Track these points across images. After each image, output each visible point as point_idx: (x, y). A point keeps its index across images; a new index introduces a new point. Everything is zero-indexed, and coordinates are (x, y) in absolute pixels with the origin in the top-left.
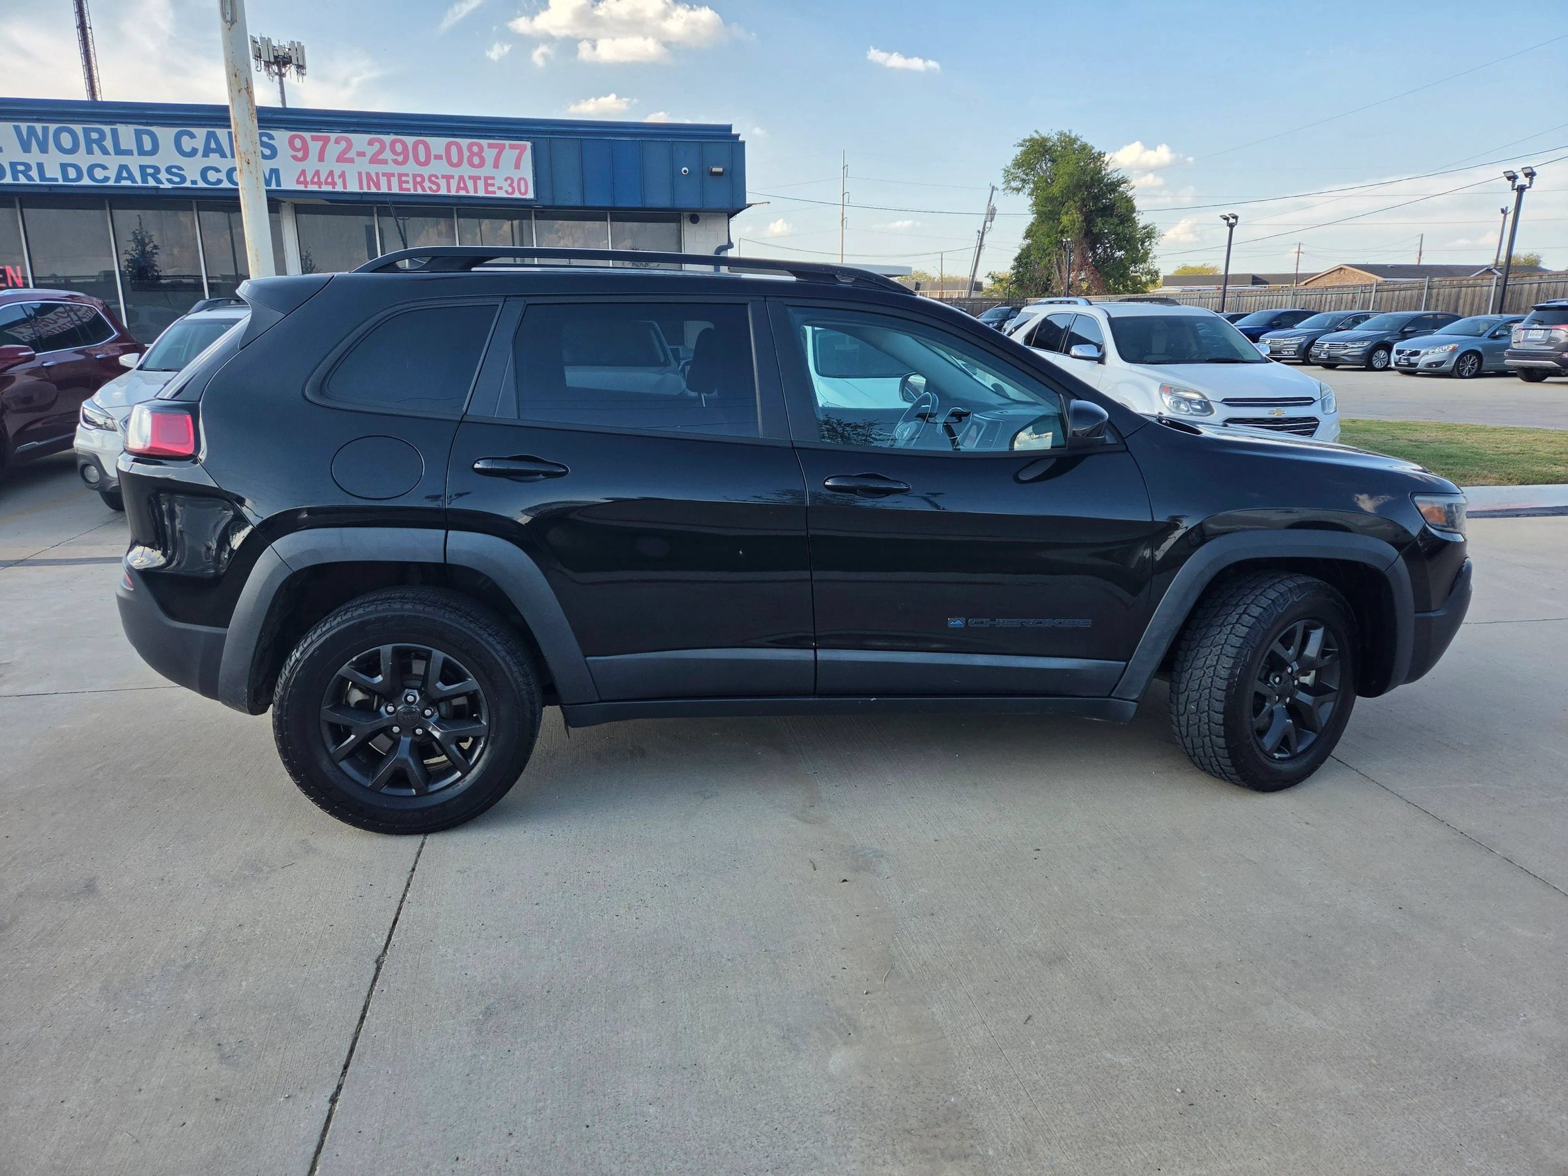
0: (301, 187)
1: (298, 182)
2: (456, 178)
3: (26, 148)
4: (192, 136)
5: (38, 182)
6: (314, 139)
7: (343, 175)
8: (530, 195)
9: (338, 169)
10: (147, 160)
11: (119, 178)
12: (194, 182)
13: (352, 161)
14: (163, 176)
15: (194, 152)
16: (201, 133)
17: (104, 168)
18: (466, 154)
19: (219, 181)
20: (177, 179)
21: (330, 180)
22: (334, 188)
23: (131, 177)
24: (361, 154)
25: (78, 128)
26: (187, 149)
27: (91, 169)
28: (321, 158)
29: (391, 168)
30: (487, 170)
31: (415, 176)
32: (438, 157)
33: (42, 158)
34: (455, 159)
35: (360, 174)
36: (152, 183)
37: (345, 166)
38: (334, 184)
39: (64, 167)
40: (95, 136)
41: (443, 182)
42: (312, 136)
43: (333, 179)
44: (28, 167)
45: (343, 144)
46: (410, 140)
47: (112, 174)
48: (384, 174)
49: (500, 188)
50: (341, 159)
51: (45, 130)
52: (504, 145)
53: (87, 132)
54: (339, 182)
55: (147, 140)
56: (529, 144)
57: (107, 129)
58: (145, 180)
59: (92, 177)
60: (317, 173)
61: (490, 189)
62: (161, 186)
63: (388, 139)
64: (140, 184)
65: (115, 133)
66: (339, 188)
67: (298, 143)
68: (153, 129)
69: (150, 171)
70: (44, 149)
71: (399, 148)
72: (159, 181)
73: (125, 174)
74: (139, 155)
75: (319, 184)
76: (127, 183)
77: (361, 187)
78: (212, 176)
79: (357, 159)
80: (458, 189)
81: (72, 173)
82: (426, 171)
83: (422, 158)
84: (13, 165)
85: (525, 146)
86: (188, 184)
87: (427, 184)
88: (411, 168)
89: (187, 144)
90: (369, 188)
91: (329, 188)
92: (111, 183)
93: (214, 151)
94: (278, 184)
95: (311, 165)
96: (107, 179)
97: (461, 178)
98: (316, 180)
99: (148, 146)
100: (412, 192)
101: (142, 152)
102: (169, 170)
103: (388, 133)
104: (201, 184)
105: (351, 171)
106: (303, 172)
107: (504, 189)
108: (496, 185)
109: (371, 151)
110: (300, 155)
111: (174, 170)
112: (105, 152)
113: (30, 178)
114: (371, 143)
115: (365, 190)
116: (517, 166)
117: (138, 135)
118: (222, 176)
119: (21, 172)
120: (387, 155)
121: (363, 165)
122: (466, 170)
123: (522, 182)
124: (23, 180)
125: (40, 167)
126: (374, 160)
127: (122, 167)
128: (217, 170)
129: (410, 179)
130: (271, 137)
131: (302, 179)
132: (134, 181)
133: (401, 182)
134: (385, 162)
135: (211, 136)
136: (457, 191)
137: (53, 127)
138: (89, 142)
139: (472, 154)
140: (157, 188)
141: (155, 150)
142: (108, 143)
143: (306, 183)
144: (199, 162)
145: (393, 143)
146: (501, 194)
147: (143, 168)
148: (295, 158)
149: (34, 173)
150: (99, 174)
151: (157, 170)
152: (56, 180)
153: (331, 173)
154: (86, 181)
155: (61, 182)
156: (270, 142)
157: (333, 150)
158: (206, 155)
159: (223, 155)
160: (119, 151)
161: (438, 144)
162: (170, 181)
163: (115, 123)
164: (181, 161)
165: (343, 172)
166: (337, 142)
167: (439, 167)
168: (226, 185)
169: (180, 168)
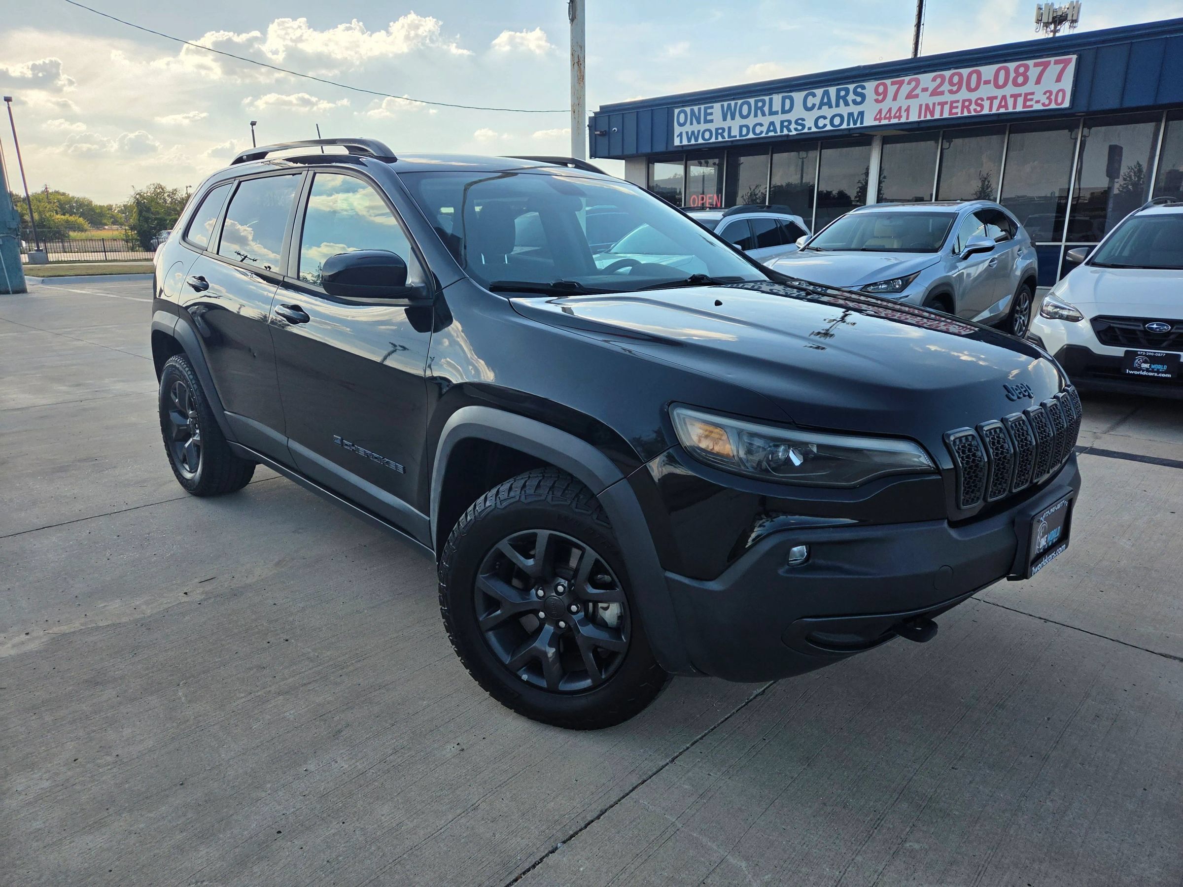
0: (877, 123)
1: (875, 119)
2: (999, 98)
3: (725, 118)
4: (814, 96)
6: (894, 83)
7: (907, 109)
8: (1066, 104)
9: (905, 104)
11: (768, 131)
12: (810, 128)
13: (917, 96)
14: (793, 126)
15: (813, 107)
16: (819, 92)
17: (762, 125)
18: (1013, 75)
19: (825, 126)
20: (800, 128)
21: (888, 116)
22: (898, 120)
24: (925, 90)
25: (753, 101)
26: (809, 105)
27: (754, 127)
28: (895, 99)
29: (948, 97)
31: (964, 101)
32: (987, 82)
33: (731, 123)
34: (1001, 82)
35: (921, 106)
36: (785, 132)
37: (910, 102)
38: (900, 117)
39: (741, 128)
40: (760, 104)
41: (986, 103)
42: (892, 82)
43: (900, 113)
45: (914, 84)
46: (965, 72)
47: (764, 129)
48: (940, 104)
49: (1038, 102)
50: (909, 96)
52: (1050, 62)
54: (904, 114)
55: (788, 102)
56: (1075, 57)
57: (767, 99)
58: (782, 131)
59: (754, 133)
60: (890, 110)
61: (1028, 103)
62: (791, 134)
63: (947, 73)
64: (780, 133)
65: (771, 101)
66: (902, 120)
67: (882, 89)
68: (792, 94)
69: (786, 124)
71: (955, 79)
72: (790, 130)
73: (772, 128)
74: (781, 114)
75: (890, 118)
76: (771, 134)
77: (919, 117)
78: (821, 123)
79: (921, 94)
80: (999, 107)
81: (744, 131)
83: (974, 86)
85: (1071, 58)
86: (806, 130)
87: (973, 107)
88: (964, 94)
89: (811, 101)
90: (926, 116)
92: (763, 135)
93: (825, 104)
94: (861, 123)
95: (888, 103)
96: (761, 133)
97: (1002, 97)
99: (786, 107)
100: (959, 115)
101: (784, 111)
102: (796, 123)
103: (949, 69)
104: (814, 129)
105: (914, 104)
106: (880, 111)
107: (1042, 102)
108: (1032, 100)
109: (932, 86)
110: (881, 98)
111: (800, 121)
112: (764, 114)
114: (934, 79)
116: (1058, 80)
117: (784, 100)
118: (827, 122)
120: (946, 87)
121: (925, 98)
122: (1009, 90)
123: (1061, 93)
126: (934, 93)
127: (772, 123)
128: (825, 118)
129: (960, 105)
130: (863, 88)
131: (878, 117)
132: (776, 132)
133: (952, 108)
134: (942, 93)
135: (825, 94)
136: (998, 110)
138: (757, 109)
139: (1018, 74)
140: (788, 136)
141: (791, 109)
143: (880, 119)
144: (815, 113)
145: (950, 76)
146: (1038, 107)
147: (782, 122)
148: (877, 101)
149: (726, 134)
150: (758, 129)
151: (790, 123)
152: (736, 137)
153: (900, 109)
154: (751, 136)
155: (738, 138)
156: (862, 91)
157: (905, 90)
158: (820, 108)
159: (830, 107)
160: (771, 113)
161: (988, 71)
162: (796, 129)
163: (771, 94)
164: (804, 114)
165: (909, 107)
166: (909, 83)
167: (986, 91)
168: (829, 128)
169: (803, 120)
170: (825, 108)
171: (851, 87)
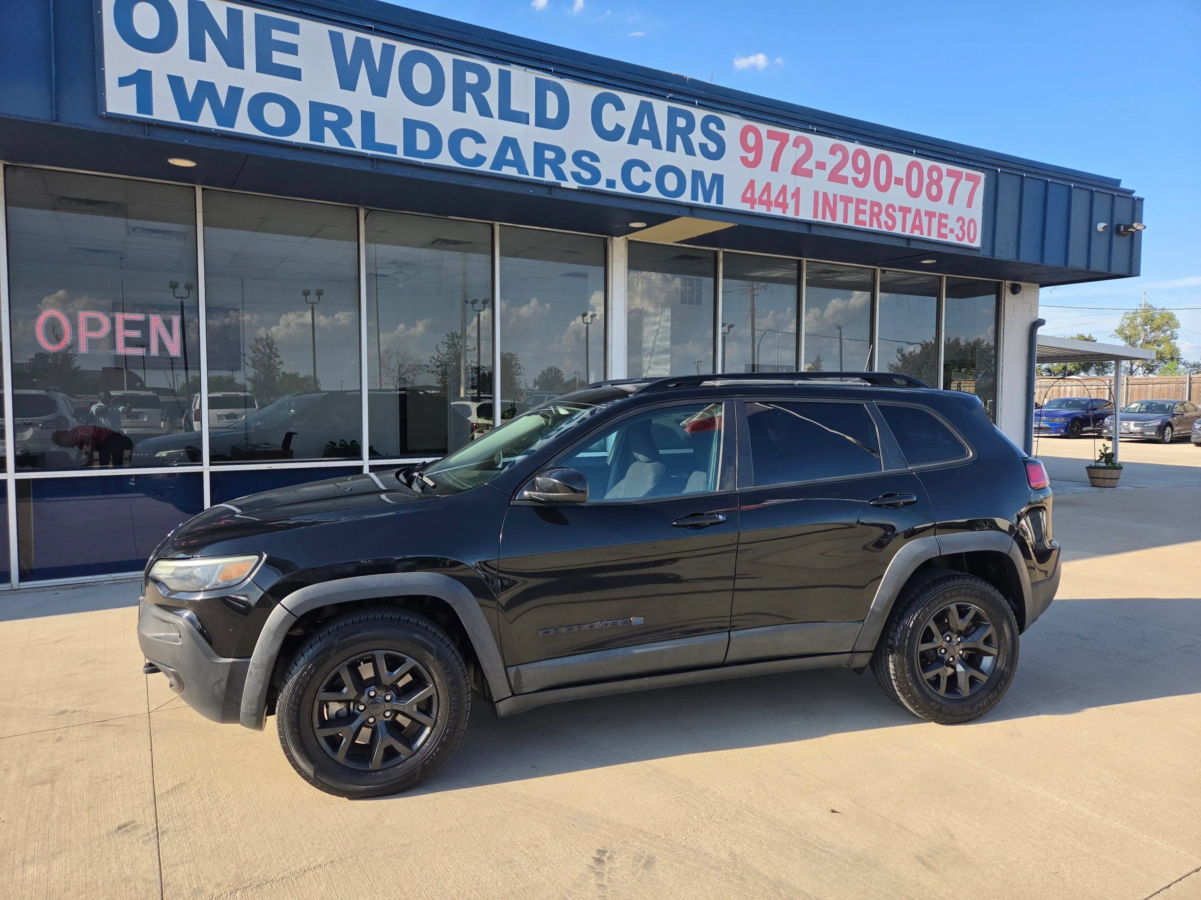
0: (746, 207)
1: (744, 199)
2: (913, 212)
3: (348, 82)
4: (620, 106)
5: (358, 148)
6: (771, 135)
7: (796, 194)
8: (977, 244)
9: (793, 182)
10: (548, 136)
11: (499, 161)
12: (611, 183)
13: (808, 174)
14: (568, 167)
15: (618, 132)
16: (632, 101)
17: (479, 139)
18: (926, 180)
19: (646, 186)
20: (586, 175)
21: (781, 200)
22: (784, 212)
23: (519, 163)
24: (821, 166)
25: (446, 59)
26: (609, 126)
27: (457, 136)
28: (775, 167)
29: (849, 189)
30: (941, 207)
31: (873, 204)
32: (899, 181)
33: (374, 104)
34: (914, 187)
35: (816, 193)
36: (549, 176)
37: (801, 181)
38: (784, 206)
39: (410, 127)
40: (472, 78)
41: (899, 216)
42: (769, 131)
43: (785, 198)
44: (345, 117)
45: (803, 148)
46: (874, 153)
47: (489, 151)
48: (843, 198)
49: (952, 231)
50: (797, 170)
51: (388, 51)
52: (961, 173)
53: (459, 69)
54: (791, 202)
55: (552, 99)
56: (982, 176)
57: (493, 69)
58: (539, 171)
59: (455, 152)
60: (768, 187)
61: (944, 231)
62: (564, 184)
63: (852, 147)
64: (531, 176)
65: (505, 79)
66: (790, 214)
67: (751, 140)
68: (566, 84)
69: (550, 155)
70: (379, 88)
71: (861, 163)
72: (560, 175)
73: (510, 156)
74: (536, 125)
75: (768, 204)
76: (509, 171)
77: (816, 215)
78: (638, 176)
79: (816, 172)
80: (914, 227)
81: (423, 141)
82: (884, 199)
83: (883, 181)
84: (317, 109)
85: (980, 177)
86: (601, 186)
87: (883, 218)
88: (870, 192)
89: (610, 117)
90: (824, 217)
91: (776, 212)
92: (485, 168)
93: (646, 135)
94: (720, 200)
95: (762, 174)
96: (480, 159)
97: (918, 212)
98: (765, 198)
99: (552, 112)
100: (867, 227)
101: (542, 121)
102: (577, 158)
103: (852, 141)
104: (621, 188)
105: (807, 189)
106: (752, 184)
107: (956, 232)
108: (949, 227)
109: (832, 161)
110: (751, 157)
111: (585, 159)
112: (484, 110)
113: (344, 139)
114: (833, 151)
115: (820, 219)
116: (969, 205)
117: (541, 89)
118: (651, 178)
119: (330, 124)
120: (848, 171)
121: (820, 181)
122: (923, 203)
123: (972, 224)
124: (330, 141)
125: (368, 119)
126: (835, 177)
127: (509, 143)
128: (646, 168)
129: (867, 208)
130: (721, 126)
131: (749, 195)
132: (522, 169)
133: (858, 211)
134: (844, 180)
135: (645, 110)
136: (912, 231)
137: (402, 49)
138: (460, 88)
139: (932, 182)
141: (560, 122)
142: (492, 96)
143: (752, 201)
144: (622, 150)
145: (857, 153)
146: (952, 239)
147: (539, 148)
148: (744, 160)
149: (354, 131)
150: (469, 148)
151: (560, 155)
152: (393, 149)
153: (784, 190)
154: (445, 159)
155: (400, 154)
156: (719, 132)
157: (791, 155)
158: (633, 141)
159: (657, 145)
160: (507, 114)
161: (900, 161)
162: (576, 176)
163: (507, 62)
164: (596, 144)
165: (798, 190)
166: (796, 144)
167: (897, 195)
168: (653, 193)
169: (594, 158)
170: (645, 144)
171: (699, 114)
